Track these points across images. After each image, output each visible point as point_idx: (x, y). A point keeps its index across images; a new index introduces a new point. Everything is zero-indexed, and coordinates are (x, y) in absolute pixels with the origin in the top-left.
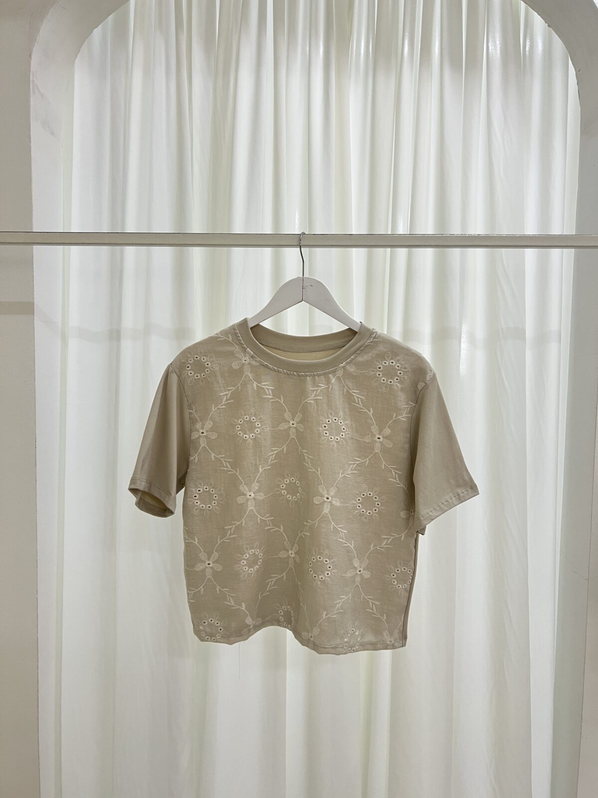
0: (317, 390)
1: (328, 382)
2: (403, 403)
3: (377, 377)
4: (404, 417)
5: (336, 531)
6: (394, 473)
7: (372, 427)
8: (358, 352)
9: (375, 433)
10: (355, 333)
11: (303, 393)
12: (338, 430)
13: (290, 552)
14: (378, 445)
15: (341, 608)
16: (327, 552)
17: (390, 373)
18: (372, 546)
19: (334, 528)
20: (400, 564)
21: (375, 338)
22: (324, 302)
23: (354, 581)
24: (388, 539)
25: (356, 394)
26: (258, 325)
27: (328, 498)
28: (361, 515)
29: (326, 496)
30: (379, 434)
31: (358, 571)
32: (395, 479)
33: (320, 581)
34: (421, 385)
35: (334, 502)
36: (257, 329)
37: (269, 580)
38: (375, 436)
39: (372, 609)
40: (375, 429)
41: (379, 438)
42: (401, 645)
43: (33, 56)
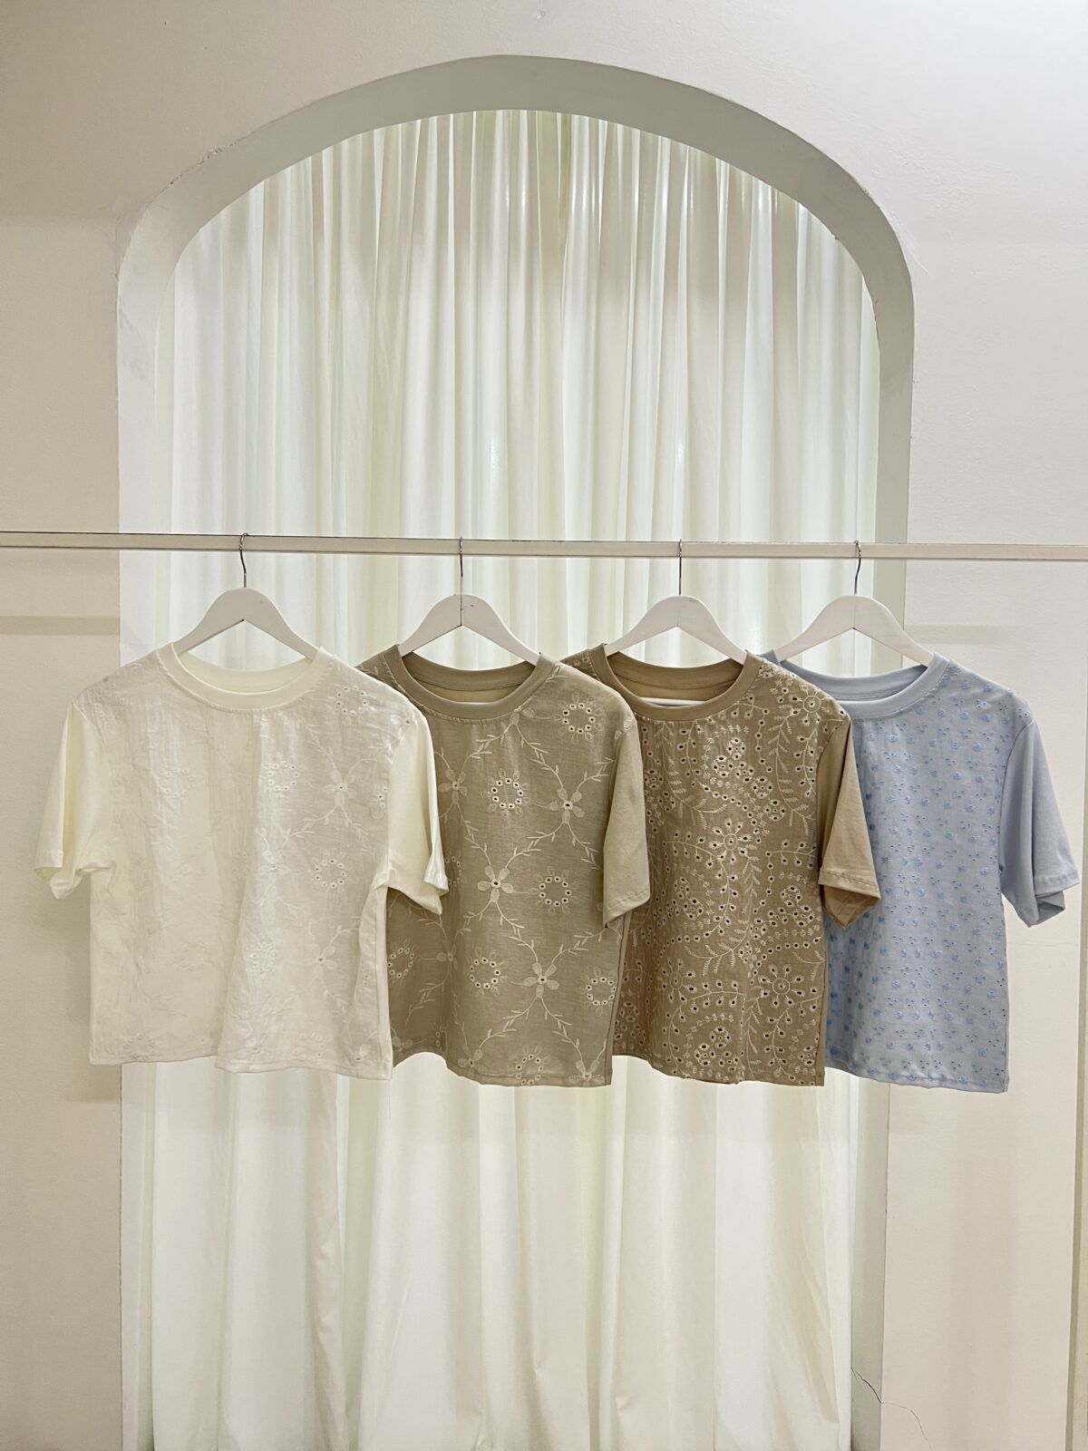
0: (485, 743)
1: (499, 731)
2: (599, 761)
3: (562, 725)
4: (598, 777)
5: (507, 926)
6: (588, 852)
7: (559, 791)
8: (537, 692)
9: (562, 798)
10: (533, 667)
11: (468, 747)
12: (512, 795)
13: (449, 954)
14: (566, 815)
15: (513, 1026)
16: (494, 952)
17: (578, 718)
18: (561, 948)
19: (504, 921)
20: (598, 973)
21: (557, 673)
22: (491, 628)
23: (534, 992)
24: (582, 939)
25: (536, 747)
26: (412, 653)
27: (496, 883)
28: (546, 907)
29: (494, 880)
30: (569, 799)
31: (539, 980)
32: (591, 860)
33: (485, 990)
34: (618, 733)
35: (505, 889)
36: (410, 660)
37: (423, 990)
38: (563, 802)
39: (562, 1032)
40: (562, 792)
41: (568, 805)
42: (603, 1082)
43: (120, 276)
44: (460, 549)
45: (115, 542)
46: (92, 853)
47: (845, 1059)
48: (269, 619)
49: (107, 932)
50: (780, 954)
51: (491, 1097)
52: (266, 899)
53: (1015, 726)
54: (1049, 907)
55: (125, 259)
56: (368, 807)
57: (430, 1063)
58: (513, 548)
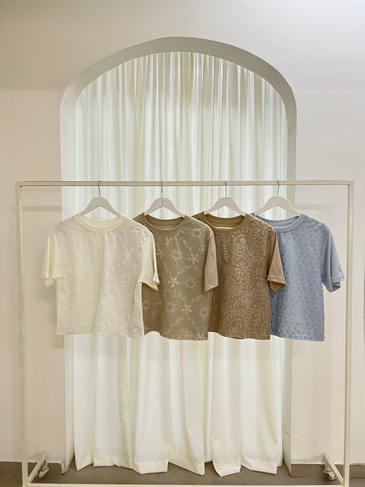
0: (170, 241)
1: (174, 237)
2: (203, 246)
3: (192, 235)
4: (203, 250)
5: (177, 294)
6: (200, 272)
7: (191, 254)
8: (185, 226)
9: (192, 256)
10: (183, 218)
11: (165, 242)
12: (178, 256)
13: (160, 302)
14: (193, 261)
15: (179, 322)
16: (173, 301)
17: (197, 233)
18: (193, 300)
19: (176, 292)
20: (203, 307)
21: (190, 220)
22: (171, 207)
23: (185, 313)
24: (199, 297)
25: (184, 241)
26: (148, 215)
27: (173, 281)
28: (188, 288)
29: (173, 280)
30: (194, 257)
31: (186, 309)
32: (200, 274)
33: (171, 312)
34: (208, 237)
35: (176, 283)
36: (148, 216)
37: (153, 313)
38: (192, 258)
39: (193, 324)
40: (192, 255)
41: (194, 259)
42: (205, 339)
43: (61, 105)
44: (162, 184)
45: (61, 184)
46: (56, 274)
47: (276, 332)
48: (106, 205)
49: (61, 297)
50: (257, 301)
51: (172, 343)
52: (107, 286)
53: (325, 233)
54: (336, 286)
55: (62, 100)
56: (136, 260)
57: (155, 334)
58: (177, 184)
